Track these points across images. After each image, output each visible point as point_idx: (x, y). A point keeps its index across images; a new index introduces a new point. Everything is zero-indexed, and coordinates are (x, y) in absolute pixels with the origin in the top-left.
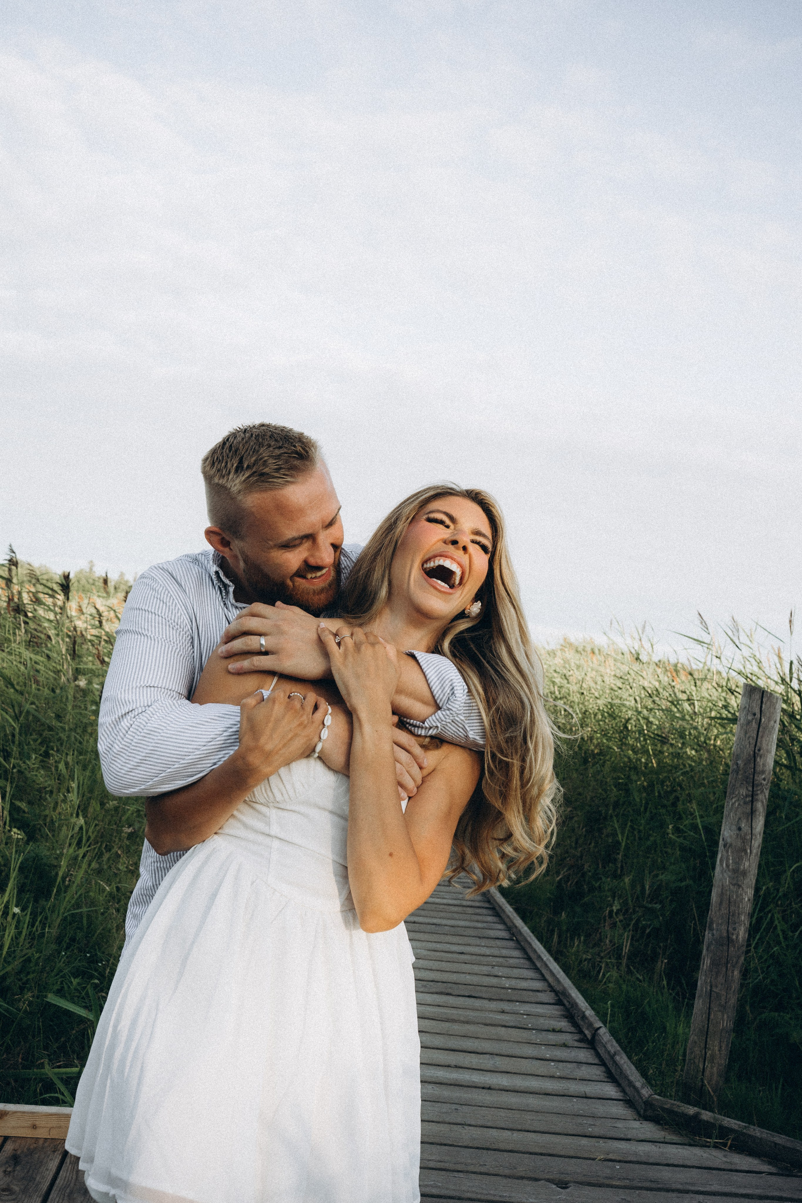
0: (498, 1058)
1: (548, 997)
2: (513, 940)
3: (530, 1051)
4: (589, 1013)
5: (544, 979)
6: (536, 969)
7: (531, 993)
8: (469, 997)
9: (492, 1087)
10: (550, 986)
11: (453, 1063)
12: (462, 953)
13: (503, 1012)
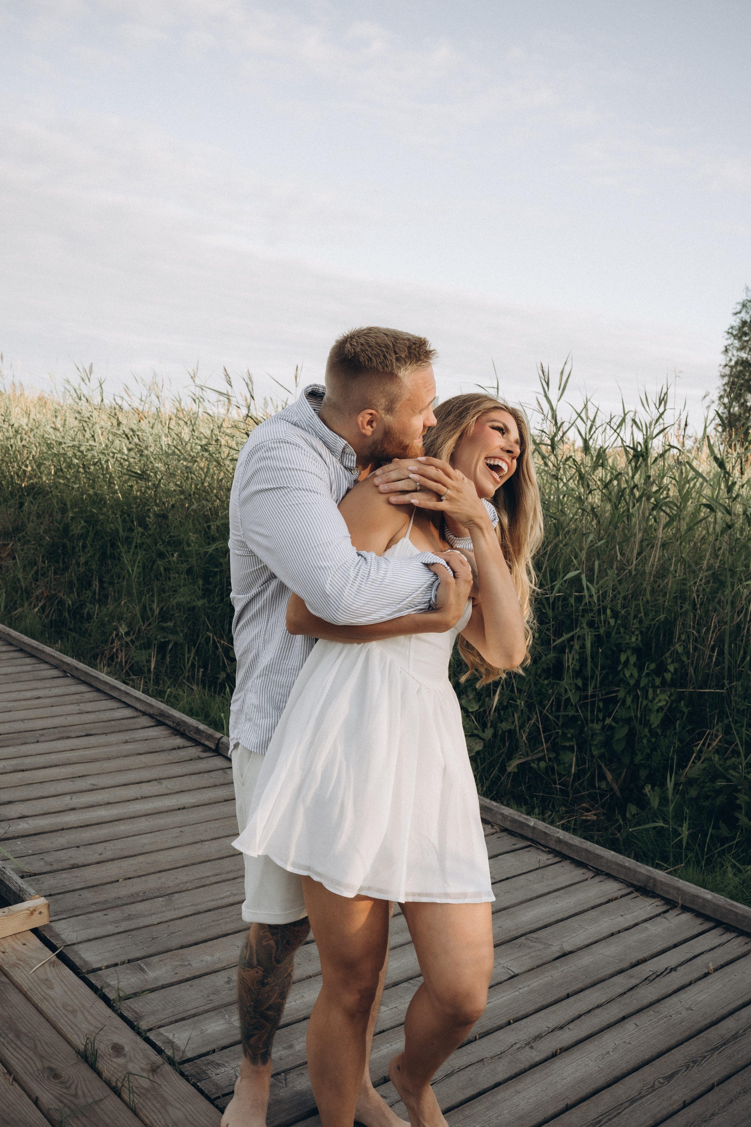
0: (165, 782)
1: (145, 721)
2: (68, 676)
3: (177, 770)
4: (202, 727)
5: (128, 706)
6: (113, 698)
7: (129, 721)
8: (87, 735)
9: (186, 806)
10: (141, 711)
11: (138, 795)
12: (39, 698)
13: (126, 742)
